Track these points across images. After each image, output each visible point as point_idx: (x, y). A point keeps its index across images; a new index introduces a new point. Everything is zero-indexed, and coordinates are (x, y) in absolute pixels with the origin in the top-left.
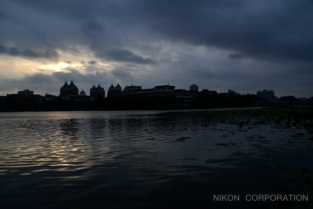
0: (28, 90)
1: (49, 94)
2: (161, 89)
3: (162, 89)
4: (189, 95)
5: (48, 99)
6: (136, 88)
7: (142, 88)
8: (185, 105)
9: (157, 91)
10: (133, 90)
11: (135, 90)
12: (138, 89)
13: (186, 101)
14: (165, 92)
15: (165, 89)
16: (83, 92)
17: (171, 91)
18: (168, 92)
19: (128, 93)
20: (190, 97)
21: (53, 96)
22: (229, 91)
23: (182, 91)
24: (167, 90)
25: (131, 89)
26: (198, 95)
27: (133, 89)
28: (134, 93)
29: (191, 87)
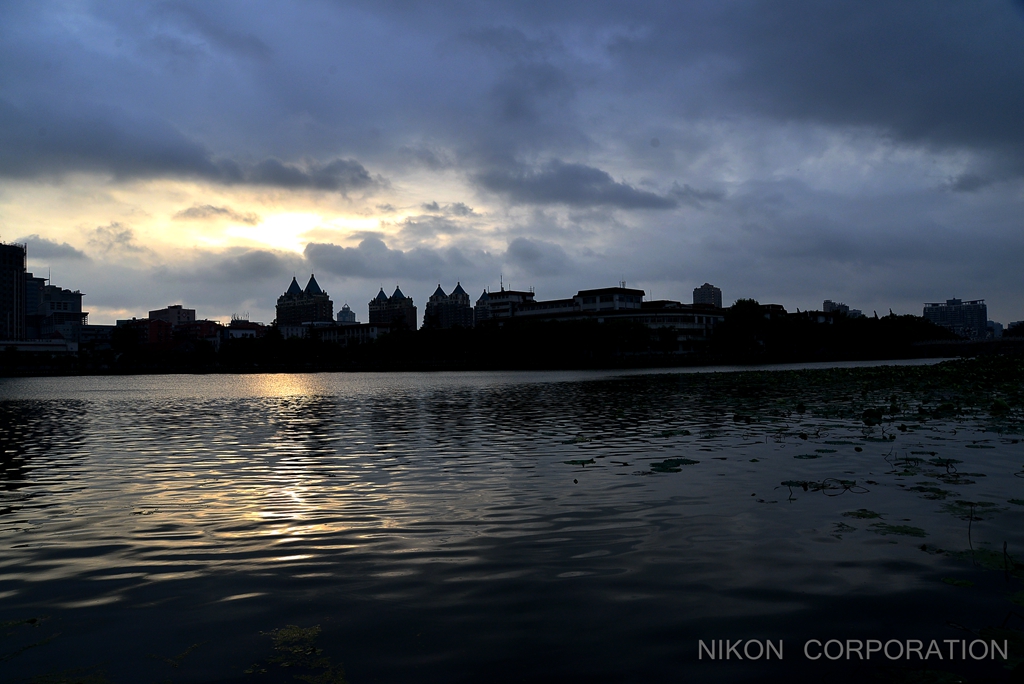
0: (180, 307)
1: (242, 318)
2: (598, 299)
3: (601, 301)
4: (691, 320)
5: (238, 334)
6: (515, 299)
7: (534, 298)
8: (677, 352)
9: (583, 307)
10: (507, 303)
11: (513, 304)
12: (521, 301)
13: (681, 339)
14: (611, 311)
15: (612, 300)
16: (346, 312)
17: (630, 305)
18: (622, 311)
19: (490, 316)
20: (696, 327)
21: (255, 326)
22: (827, 303)
23: (667, 306)
24: (618, 305)
25: (499, 301)
26: (721, 319)
27: (505, 300)
28: (509, 314)
29: (697, 292)
